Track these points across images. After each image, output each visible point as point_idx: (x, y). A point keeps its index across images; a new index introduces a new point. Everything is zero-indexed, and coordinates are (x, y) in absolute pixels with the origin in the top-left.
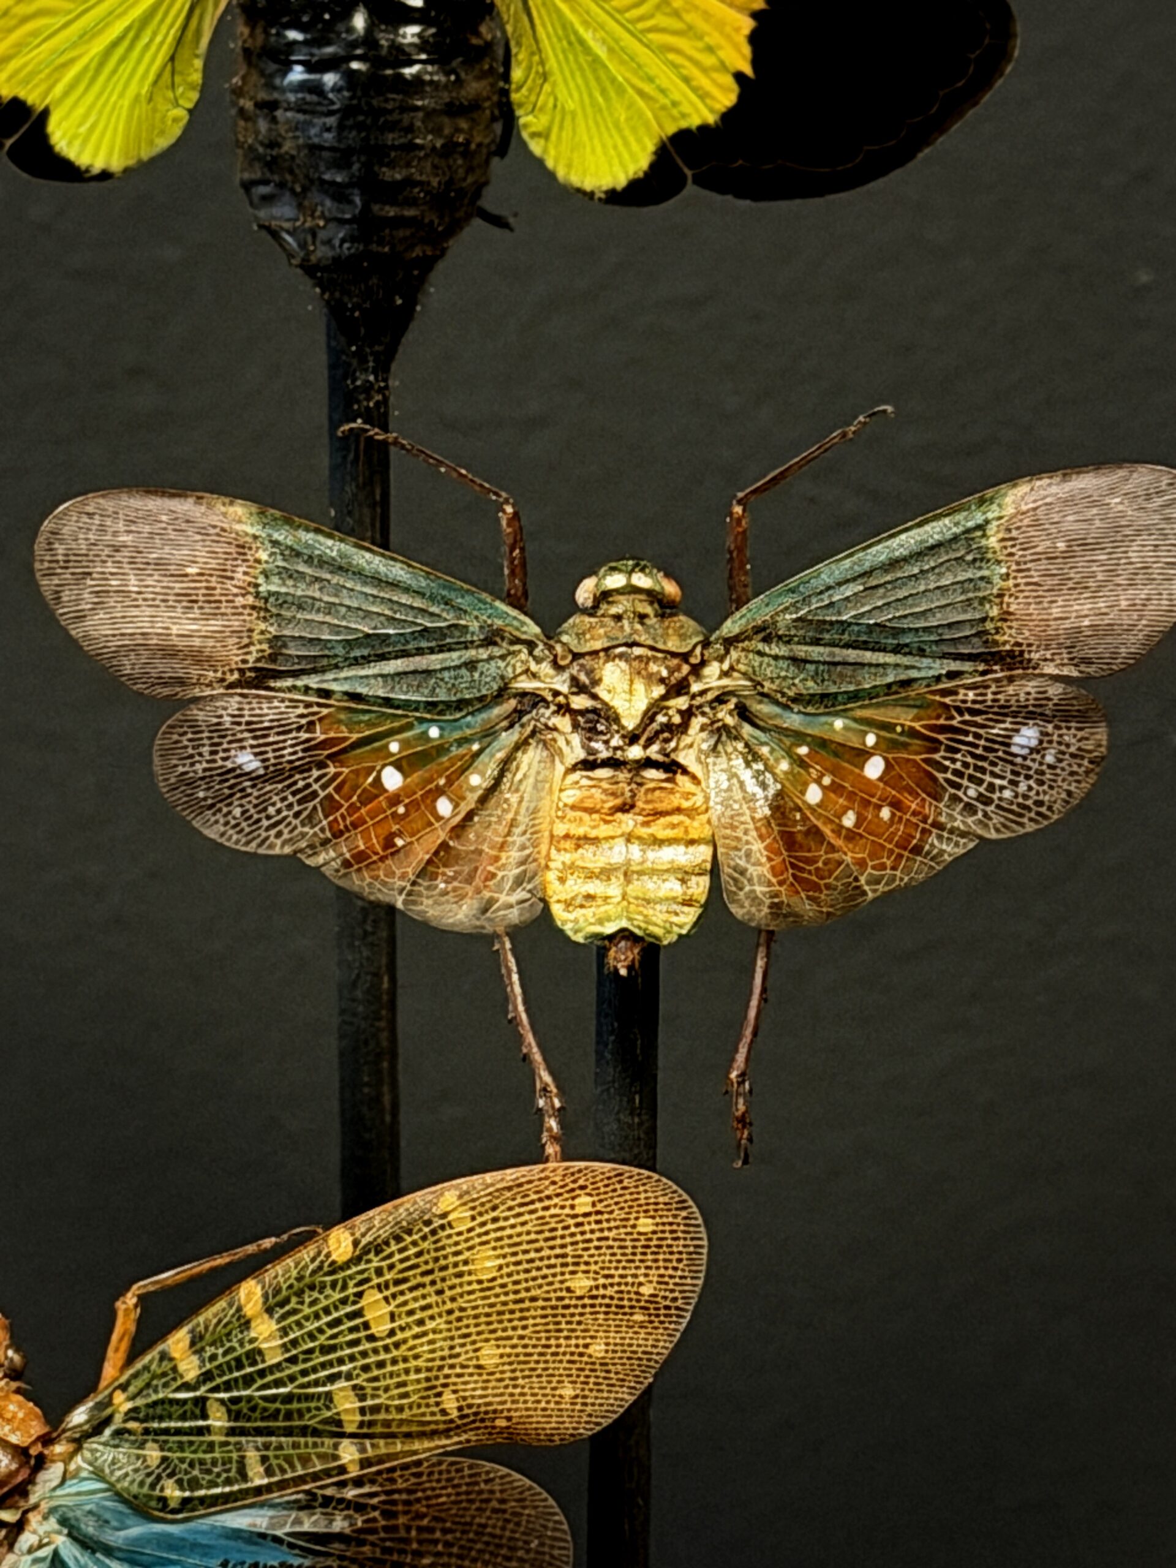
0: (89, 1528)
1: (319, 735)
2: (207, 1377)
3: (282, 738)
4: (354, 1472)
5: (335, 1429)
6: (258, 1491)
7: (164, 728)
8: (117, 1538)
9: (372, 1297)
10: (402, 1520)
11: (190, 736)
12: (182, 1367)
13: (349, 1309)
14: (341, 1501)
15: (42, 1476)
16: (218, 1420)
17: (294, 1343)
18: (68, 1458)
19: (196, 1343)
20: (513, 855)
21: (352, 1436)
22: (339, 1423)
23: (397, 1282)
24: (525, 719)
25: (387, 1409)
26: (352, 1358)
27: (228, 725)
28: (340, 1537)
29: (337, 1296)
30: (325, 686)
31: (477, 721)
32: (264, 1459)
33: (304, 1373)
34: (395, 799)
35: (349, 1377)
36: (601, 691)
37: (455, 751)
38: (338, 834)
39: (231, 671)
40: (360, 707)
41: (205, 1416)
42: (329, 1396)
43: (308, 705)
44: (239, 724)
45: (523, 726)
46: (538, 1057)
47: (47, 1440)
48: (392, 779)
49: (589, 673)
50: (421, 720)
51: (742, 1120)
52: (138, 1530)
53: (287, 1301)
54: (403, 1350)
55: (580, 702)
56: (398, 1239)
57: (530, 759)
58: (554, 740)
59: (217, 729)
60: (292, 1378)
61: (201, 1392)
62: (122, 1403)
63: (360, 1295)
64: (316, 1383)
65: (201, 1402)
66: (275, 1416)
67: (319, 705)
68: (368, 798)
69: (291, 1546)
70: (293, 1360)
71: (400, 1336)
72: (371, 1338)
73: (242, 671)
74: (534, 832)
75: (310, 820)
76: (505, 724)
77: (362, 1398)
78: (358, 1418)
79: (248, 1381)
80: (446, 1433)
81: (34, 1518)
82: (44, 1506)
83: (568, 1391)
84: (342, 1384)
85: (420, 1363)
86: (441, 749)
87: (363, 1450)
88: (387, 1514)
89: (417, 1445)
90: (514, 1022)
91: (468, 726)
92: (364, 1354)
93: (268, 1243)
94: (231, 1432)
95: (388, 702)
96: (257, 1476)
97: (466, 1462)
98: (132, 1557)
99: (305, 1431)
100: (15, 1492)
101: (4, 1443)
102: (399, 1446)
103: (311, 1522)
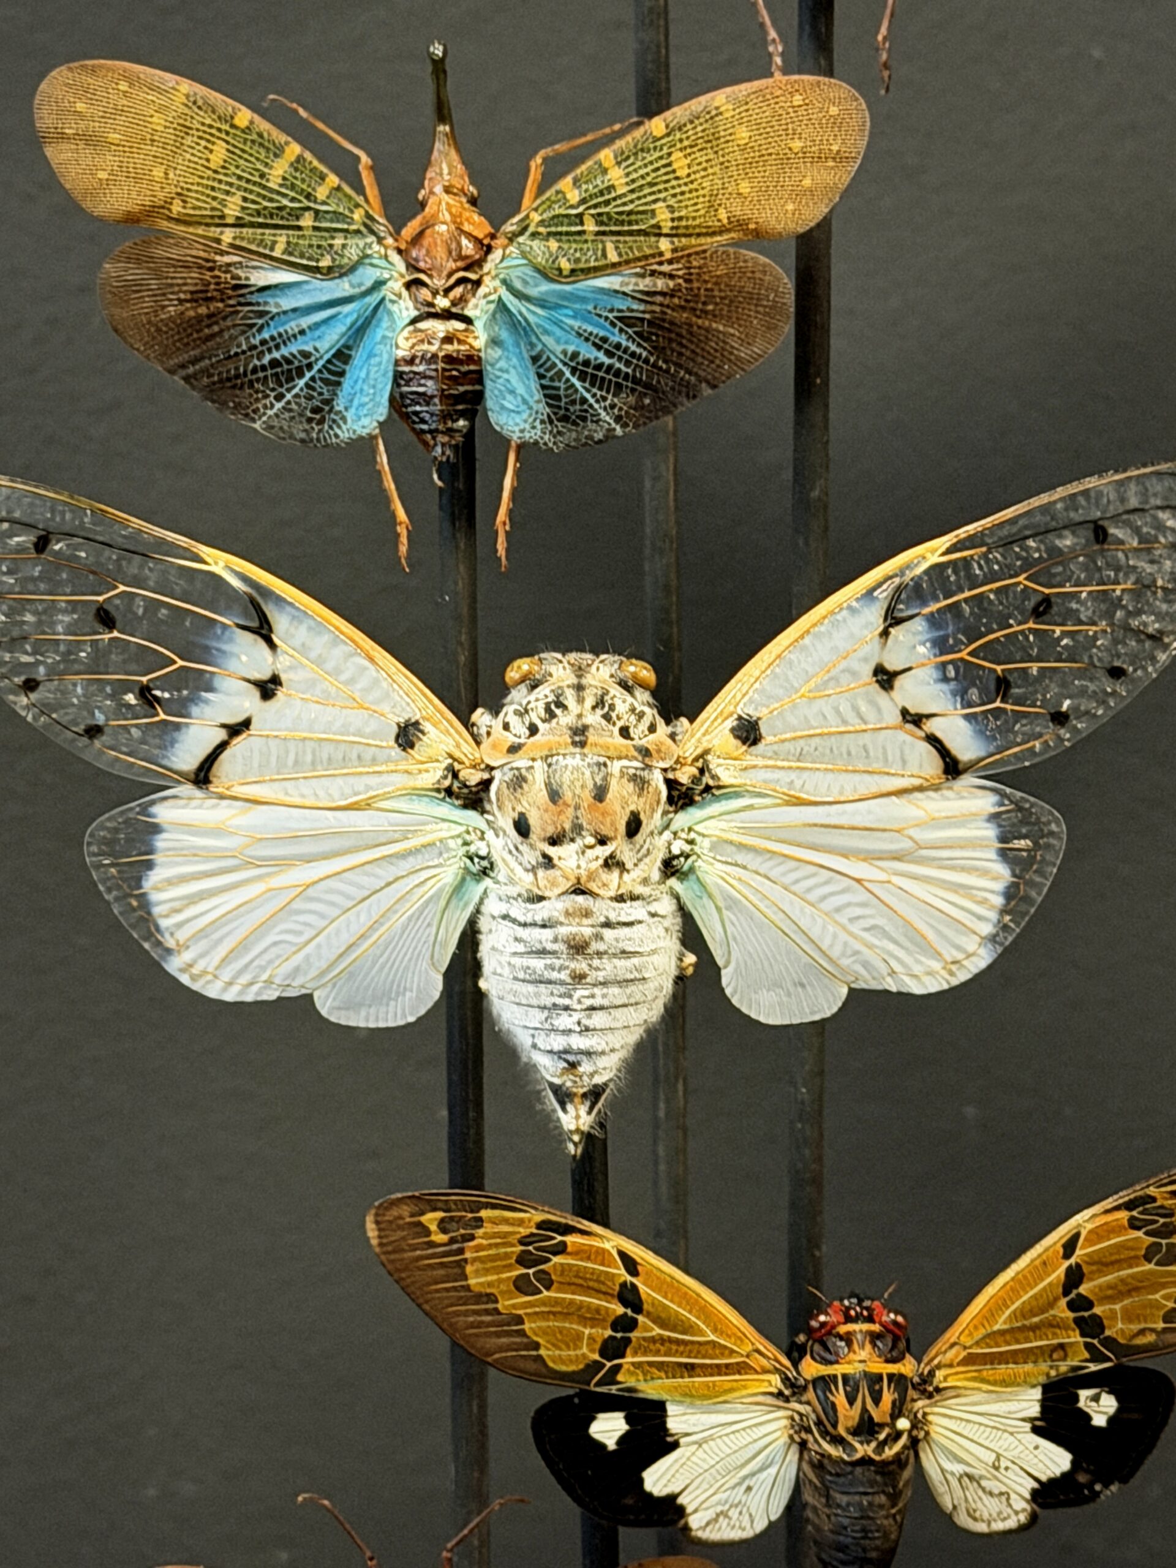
0: (518, 285)
2: (583, 201)
4: (668, 255)
5: (656, 232)
6: (614, 265)
8: (533, 292)
9: (677, 155)
10: (695, 284)
12: (568, 196)
13: (664, 162)
14: (660, 273)
15: (490, 257)
16: (590, 226)
17: (633, 181)
18: (505, 248)
19: (576, 182)
21: (667, 235)
22: (659, 228)
23: (691, 147)
25: (687, 219)
26: (666, 190)
28: (663, 294)
29: (657, 154)
32: (617, 248)
33: (639, 198)
35: (664, 200)
41: (582, 223)
42: (653, 211)
46: (768, 23)
47: (493, 236)
51: (886, 66)
52: (545, 287)
53: (628, 158)
54: (694, 186)
56: (691, 122)
60: (632, 201)
61: (581, 209)
62: (536, 217)
63: (669, 154)
64: (646, 204)
66: (622, 223)
69: (633, 298)
70: (632, 191)
71: (693, 177)
72: (677, 178)
77: (673, 212)
78: (670, 224)
79: (607, 203)
80: (721, 233)
81: (487, 280)
82: (493, 273)
83: (790, 207)
84: (660, 204)
85: (705, 192)
87: (672, 243)
88: (686, 281)
89: (702, 240)
92: (673, 187)
93: (617, 127)
94: (598, 233)
96: (613, 257)
97: (731, 250)
98: (541, 303)
99: (640, 232)
100: (474, 264)
101: (469, 236)
102: (693, 241)
103: (645, 284)
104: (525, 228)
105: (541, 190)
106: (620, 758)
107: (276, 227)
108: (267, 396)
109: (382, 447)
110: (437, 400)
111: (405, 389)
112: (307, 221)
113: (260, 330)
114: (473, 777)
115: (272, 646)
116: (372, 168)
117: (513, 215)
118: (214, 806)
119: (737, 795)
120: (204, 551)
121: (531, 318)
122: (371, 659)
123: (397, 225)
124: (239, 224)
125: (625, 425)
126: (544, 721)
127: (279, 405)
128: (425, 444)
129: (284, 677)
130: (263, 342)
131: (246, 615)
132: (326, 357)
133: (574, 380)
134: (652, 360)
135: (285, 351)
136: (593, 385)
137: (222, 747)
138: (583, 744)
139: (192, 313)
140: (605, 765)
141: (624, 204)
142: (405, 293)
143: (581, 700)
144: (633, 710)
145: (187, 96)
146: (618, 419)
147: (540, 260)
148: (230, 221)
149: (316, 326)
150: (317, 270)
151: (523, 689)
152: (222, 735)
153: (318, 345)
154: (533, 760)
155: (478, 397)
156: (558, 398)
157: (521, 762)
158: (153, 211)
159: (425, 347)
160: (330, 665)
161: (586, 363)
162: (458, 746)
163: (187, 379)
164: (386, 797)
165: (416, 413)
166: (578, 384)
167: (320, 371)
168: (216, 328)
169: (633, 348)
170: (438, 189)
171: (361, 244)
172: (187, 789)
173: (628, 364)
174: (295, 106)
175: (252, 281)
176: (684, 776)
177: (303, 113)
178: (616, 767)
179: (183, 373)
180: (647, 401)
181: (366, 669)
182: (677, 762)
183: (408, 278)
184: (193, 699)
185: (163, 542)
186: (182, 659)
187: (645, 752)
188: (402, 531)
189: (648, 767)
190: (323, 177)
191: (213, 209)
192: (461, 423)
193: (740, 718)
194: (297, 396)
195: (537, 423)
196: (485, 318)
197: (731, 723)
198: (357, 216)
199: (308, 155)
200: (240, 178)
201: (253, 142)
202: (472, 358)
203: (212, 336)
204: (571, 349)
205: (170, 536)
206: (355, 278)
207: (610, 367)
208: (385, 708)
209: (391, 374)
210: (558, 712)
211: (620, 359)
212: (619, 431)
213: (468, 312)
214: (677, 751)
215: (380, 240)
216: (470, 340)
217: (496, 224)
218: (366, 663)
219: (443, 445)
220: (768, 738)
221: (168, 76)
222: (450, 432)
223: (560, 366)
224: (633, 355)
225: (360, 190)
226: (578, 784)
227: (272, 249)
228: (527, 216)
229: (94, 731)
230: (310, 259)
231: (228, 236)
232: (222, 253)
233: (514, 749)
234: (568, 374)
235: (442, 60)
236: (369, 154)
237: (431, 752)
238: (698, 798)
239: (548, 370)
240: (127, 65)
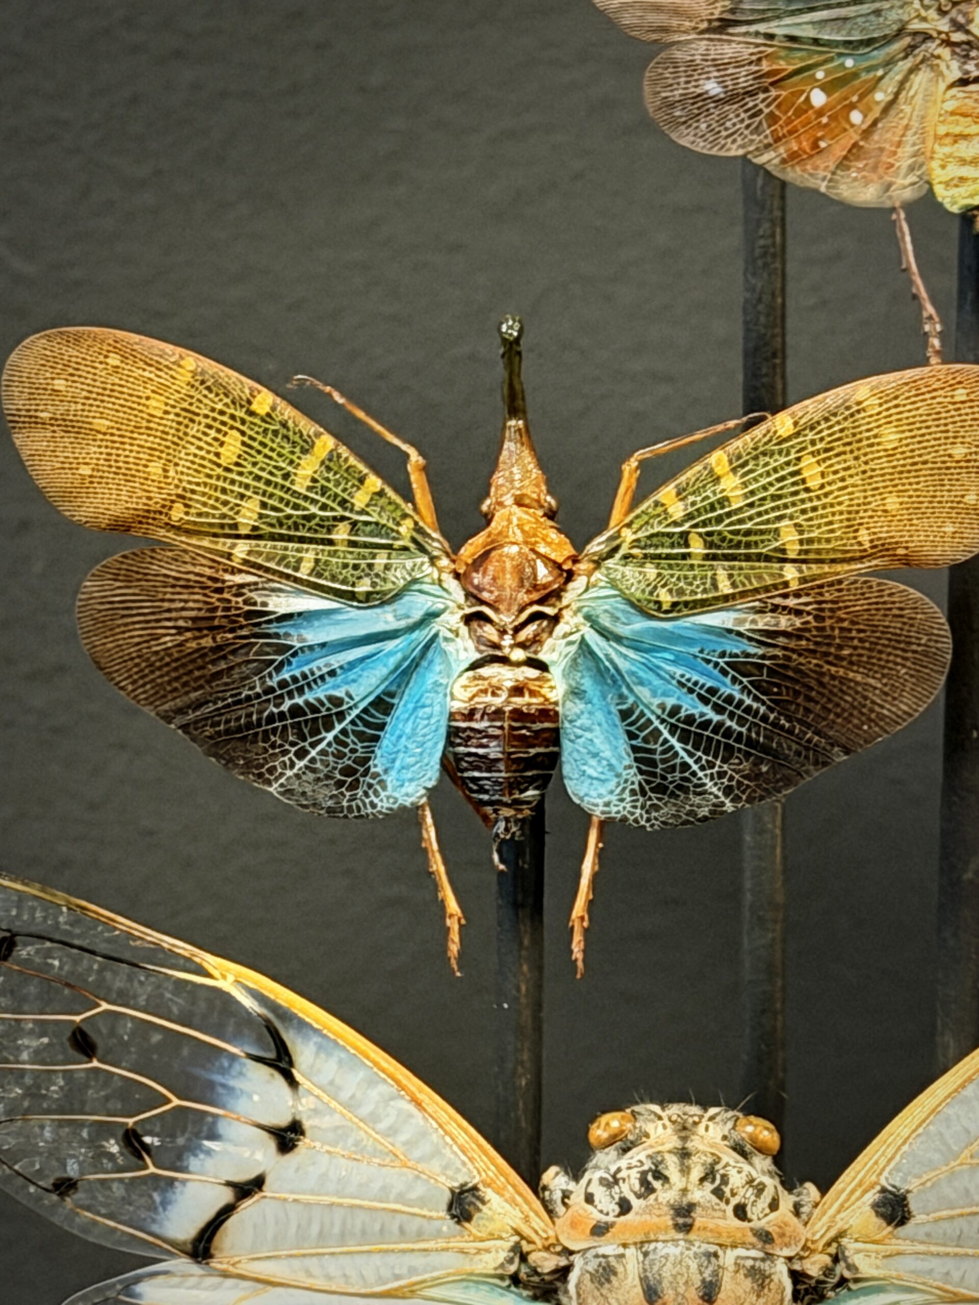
0: (606, 621)
1: (765, 66)
2: (689, 517)
3: (738, 70)
4: (794, 586)
5: (781, 556)
6: (726, 598)
7: (652, 65)
8: (624, 630)
9: (808, 460)
10: (828, 623)
11: (671, 70)
12: (670, 510)
13: (792, 469)
14: (784, 608)
15: (571, 586)
16: (697, 547)
17: (752, 493)
18: (589, 574)
19: (681, 493)
20: (908, 149)
21: (794, 561)
22: (783, 551)
23: (826, 450)
24: (916, 51)
25: (819, 540)
26: (794, 504)
27: (698, 62)
28: (784, 634)
29: (783, 460)
30: (770, 31)
31: (880, 55)
32: (730, 576)
33: (759, 514)
34: (820, 113)
35: (791, 518)
36: (972, 28)
37: (864, 76)
38: (778, 140)
39: (702, 21)
40: (796, 46)
41: (687, 545)
42: (777, 530)
43: (757, 45)
44: (706, 60)
45: (915, 56)
46: (924, 294)
47: (575, 560)
48: (818, 98)
49: (965, 14)
50: (840, 55)
52: (640, 624)
53: (745, 464)
54: (829, 500)
55: (957, 37)
56: (827, 419)
57: (920, 79)
58: (938, 65)
59: (691, 65)
60: (751, 518)
61: (686, 527)
62: (628, 535)
63: (799, 459)
64: (768, 522)
65: (685, 535)
66: (738, 545)
67: (765, 45)
68: (800, 112)
69: (750, 639)
70: (751, 505)
71: (828, 489)
72: (807, 490)
73: (710, 21)
74: (922, 132)
75: (757, 130)
76: (902, 55)
77: (801, 532)
78: (798, 547)
79: (719, 520)
80: (861, 559)
81: (567, 615)
82: (574, 606)
83: (949, 529)
84: (786, 522)
85: (842, 508)
86: (855, 75)
87: (800, 571)
88: (817, 618)
89: (839, 568)
90: (907, 270)
91: (874, 58)
92: (803, 501)
93: (732, 424)
94: (707, 557)
95: (816, 42)
96: (725, 588)
97: (875, 581)
98: (635, 644)
99: (759, 557)
100: (553, 595)
101: (546, 559)
102: (826, 568)
103: (764, 622)
104: (616, 549)
105: (637, 500)
106: (734, 1246)
107: (302, 540)
108: (285, 753)
109: (429, 820)
110: (502, 766)
111: (462, 749)
112: (341, 533)
113: (278, 669)
114: (547, 1263)
115: (292, 1082)
116: (425, 469)
117: (599, 533)
118: (215, 1288)
119: (879, 1290)
120: (210, 961)
121: (623, 665)
122: (418, 1104)
123: (456, 543)
124: (255, 535)
125: (734, 800)
126: (639, 1196)
127: (300, 764)
128: (485, 818)
129: (307, 1124)
130: (283, 684)
131: (259, 1041)
132: (362, 706)
133: (673, 741)
134: (772, 716)
135: (310, 696)
136: (697, 747)
137: (226, 1212)
138: (687, 1228)
139: (193, 645)
140: (716, 1255)
141: (741, 521)
142: (464, 630)
143: (685, 1171)
144: (750, 1182)
145: (194, 373)
146: (728, 791)
147: (636, 593)
148: (244, 531)
149: (352, 665)
150: (352, 596)
151: (612, 1152)
152: (226, 1196)
153: (353, 690)
154: (625, 1246)
155: (553, 760)
156: (653, 763)
157: (609, 1247)
158: (146, 517)
159: (489, 699)
160: (365, 1111)
161: (690, 720)
162: (526, 1219)
163: (184, 727)
164: (437, 1282)
165: (474, 780)
166: (678, 746)
167: (353, 722)
168: (223, 665)
169: (748, 701)
170: (508, 500)
171: (409, 564)
172: (182, 1264)
173: (741, 721)
174: (328, 389)
175: (270, 608)
176: (814, 1267)
177: (339, 399)
178: (729, 1258)
179: (180, 720)
180: (764, 769)
181: (410, 1116)
182: (805, 1248)
183: (468, 611)
184: (193, 1148)
185: (158, 948)
186: (180, 1097)
187: (765, 1237)
188: (453, 925)
189: (769, 1256)
190: (362, 480)
191: (224, 516)
192: (530, 793)
193: (884, 1190)
194: (323, 753)
195: (626, 795)
196: (564, 663)
197: (872, 1196)
198: (406, 528)
199: (344, 451)
200: (258, 478)
201: (275, 433)
202: (547, 714)
203: (218, 675)
204: (670, 702)
205: (168, 941)
206: (400, 606)
207: (720, 724)
208: (435, 1166)
209: (443, 731)
210: (657, 1184)
211: (731, 716)
212: (729, 807)
213: (543, 656)
214: (805, 1233)
215: (433, 560)
216: (544, 691)
217: (580, 543)
218: (411, 1108)
219: (507, 820)
220: (919, 1218)
221: (168, 348)
222: (516, 804)
223: (656, 723)
224: (748, 709)
225: (408, 495)
226: (682, 1281)
227: (297, 569)
228: (617, 535)
229: (65, 1186)
230: (344, 582)
231: (241, 549)
232: (233, 571)
233: (600, 1230)
234: (666, 734)
235: (517, 340)
236: (421, 453)
237: (491, 1227)
238: (831, 1294)
239: (641, 729)
240: (120, 334)
